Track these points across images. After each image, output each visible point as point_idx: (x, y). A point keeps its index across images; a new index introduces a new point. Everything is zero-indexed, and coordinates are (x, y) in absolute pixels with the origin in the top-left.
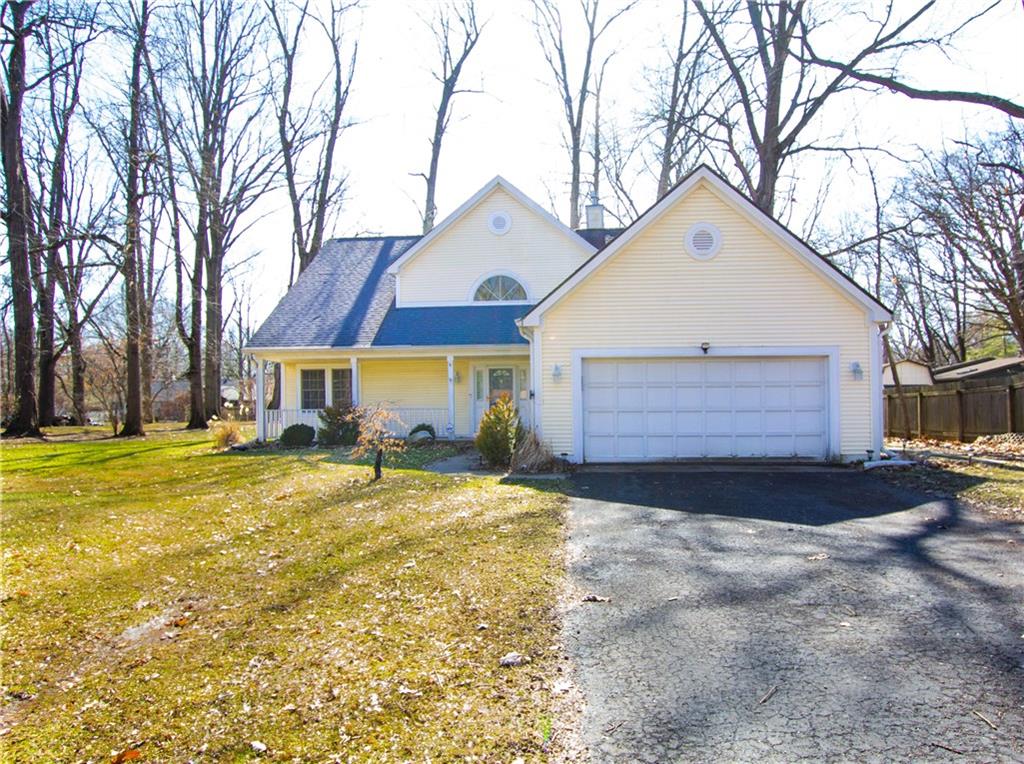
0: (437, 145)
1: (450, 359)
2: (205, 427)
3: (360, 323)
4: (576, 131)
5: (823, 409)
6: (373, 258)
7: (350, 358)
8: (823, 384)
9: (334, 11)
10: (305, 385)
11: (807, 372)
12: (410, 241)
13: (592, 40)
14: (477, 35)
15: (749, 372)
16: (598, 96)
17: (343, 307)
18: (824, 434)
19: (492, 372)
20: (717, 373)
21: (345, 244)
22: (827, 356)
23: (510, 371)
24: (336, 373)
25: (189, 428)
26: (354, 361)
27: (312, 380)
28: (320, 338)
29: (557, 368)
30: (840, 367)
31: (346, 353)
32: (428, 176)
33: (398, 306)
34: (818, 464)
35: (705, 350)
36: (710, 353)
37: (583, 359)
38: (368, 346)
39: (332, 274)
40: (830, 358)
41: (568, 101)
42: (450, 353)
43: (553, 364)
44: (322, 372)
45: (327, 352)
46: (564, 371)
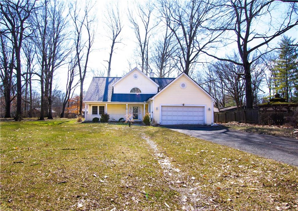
0: (111, 55)
1: (127, 105)
3: (107, 97)
4: (143, 53)
5: (203, 116)
6: (105, 82)
8: (203, 111)
9: (88, 22)
10: (93, 109)
11: (201, 109)
12: (112, 78)
13: (147, 33)
14: (121, 30)
15: (191, 109)
16: (147, 45)
17: (102, 93)
18: (204, 120)
19: (134, 107)
20: (185, 109)
21: (97, 78)
22: (204, 107)
23: (138, 107)
24: (100, 107)
25: (48, 119)
26: (106, 105)
27: (95, 109)
28: (99, 100)
30: (206, 109)
31: (105, 103)
32: (109, 62)
33: (114, 93)
34: (203, 126)
35: (183, 105)
36: (184, 105)
37: (162, 106)
38: (110, 101)
39: (97, 85)
40: (205, 107)
41: (141, 46)
42: (127, 104)
43: (156, 107)
44: (97, 107)
45: (102, 102)
46: (158, 108)
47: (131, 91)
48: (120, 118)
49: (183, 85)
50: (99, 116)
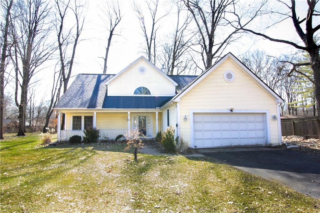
0: (108, 49)
1: (129, 113)
2: (24, 135)
3: (96, 101)
4: (149, 48)
5: (265, 129)
6: (95, 80)
7: (94, 112)
8: (265, 122)
9: (76, 7)
10: (74, 121)
11: (259, 118)
12: (106, 76)
13: (154, 24)
14: (120, 19)
15: (243, 118)
16: (154, 40)
17: (89, 94)
18: (266, 137)
19: (139, 117)
20: (234, 118)
21: (85, 75)
22: (265, 113)
23: (145, 117)
24: (85, 117)
25: (18, 135)
26: (95, 113)
27: (77, 120)
28: (82, 105)
29: (185, 116)
30: (269, 117)
31: (93, 110)
32: (105, 58)
33: (108, 95)
34: (265, 147)
35: (231, 110)
36: (234, 111)
37: (193, 113)
38: (101, 108)
39: (82, 85)
40: (267, 114)
41: (147, 40)
42: (129, 111)
43: (184, 115)
44: (81, 117)
45: (86, 110)
46: (188, 117)
47: (135, 93)
48: (118, 135)
49: (229, 76)
50: (81, 133)
